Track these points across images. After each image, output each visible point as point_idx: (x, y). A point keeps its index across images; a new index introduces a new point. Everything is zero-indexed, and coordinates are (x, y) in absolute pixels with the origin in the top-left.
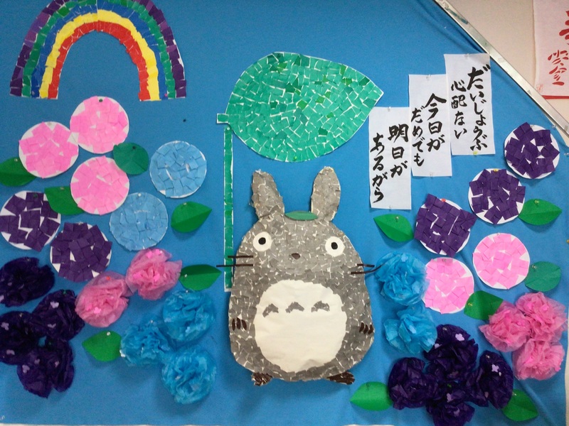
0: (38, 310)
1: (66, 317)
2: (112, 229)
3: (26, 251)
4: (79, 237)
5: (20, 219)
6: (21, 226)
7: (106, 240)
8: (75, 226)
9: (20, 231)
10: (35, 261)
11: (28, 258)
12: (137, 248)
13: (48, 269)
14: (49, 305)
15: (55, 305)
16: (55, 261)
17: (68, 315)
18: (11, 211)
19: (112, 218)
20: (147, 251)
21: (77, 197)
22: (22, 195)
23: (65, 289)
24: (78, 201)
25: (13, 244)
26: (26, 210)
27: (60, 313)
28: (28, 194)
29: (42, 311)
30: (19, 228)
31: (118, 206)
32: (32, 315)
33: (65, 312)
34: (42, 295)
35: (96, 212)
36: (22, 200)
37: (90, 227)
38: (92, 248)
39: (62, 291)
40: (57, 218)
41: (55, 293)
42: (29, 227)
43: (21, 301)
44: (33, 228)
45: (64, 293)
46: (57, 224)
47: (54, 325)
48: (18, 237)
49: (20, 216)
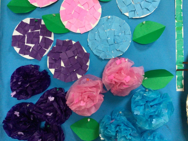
0: (39, 102)
1: (60, 108)
2: (90, 44)
3: (31, 60)
4: (67, 50)
5: (26, 38)
6: (27, 43)
7: (86, 52)
8: (64, 42)
9: (27, 46)
10: (37, 67)
11: (32, 65)
12: (108, 58)
13: (46, 73)
14: (47, 99)
15: (52, 99)
16: (51, 67)
17: (61, 106)
18: (20, 32)
19: (89, 35)
20: (115, 59)
21: (64, 21)
22: (27, 21)
23: (58, 88)
24: (65, 23)
25: (21, 55)
26: (30, 31)
27: (55, 105)
28: (31, 20)
29: (42, 103)
30: (26, 44)
31: (93, 26)
32: (35, 105)
33: (59, 104)
34: (43, 91)
35: (78, 31)
36: (27, 24)
37: (74, 42)
38: (76, 57)
39: (56, 88)
40: (51, 36)
41: (51, 90)
42: (32, 43)
43: (28, 95)
44: (35, 44)
45: (58, 89)
46: (52, 41)
47: (52, 114)
48: (25, 50)
49: (26, 35)
